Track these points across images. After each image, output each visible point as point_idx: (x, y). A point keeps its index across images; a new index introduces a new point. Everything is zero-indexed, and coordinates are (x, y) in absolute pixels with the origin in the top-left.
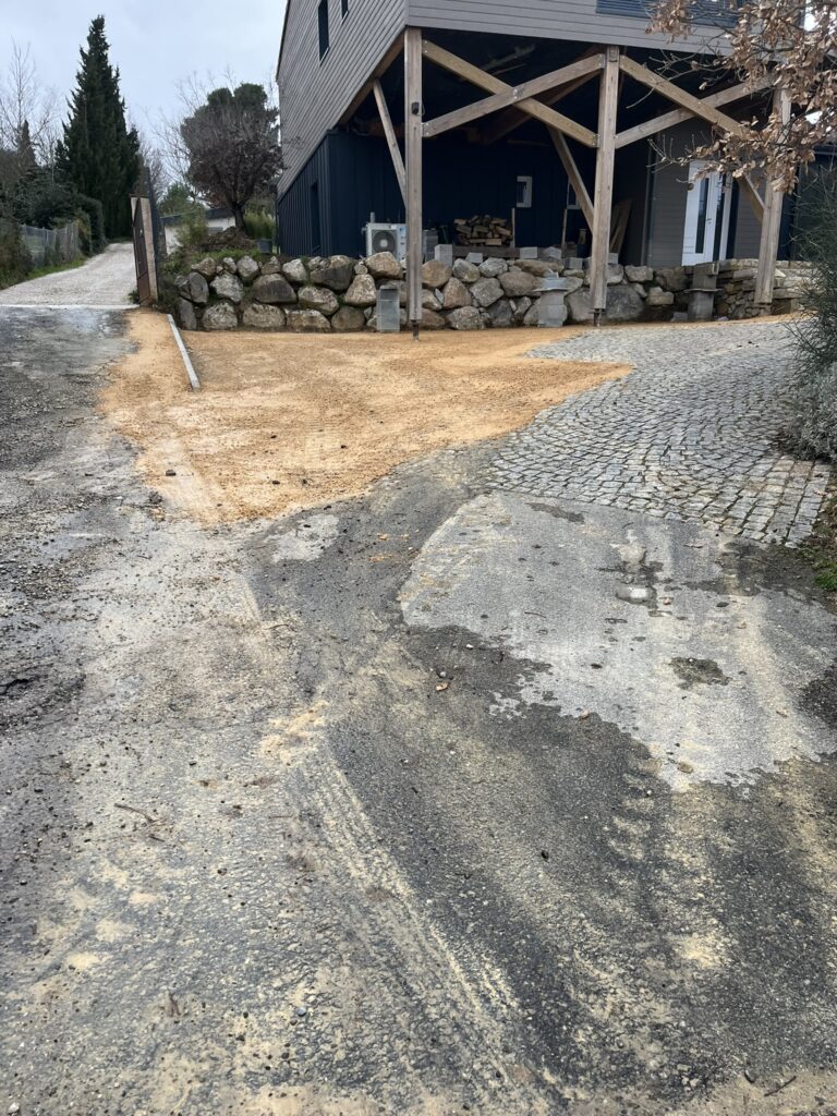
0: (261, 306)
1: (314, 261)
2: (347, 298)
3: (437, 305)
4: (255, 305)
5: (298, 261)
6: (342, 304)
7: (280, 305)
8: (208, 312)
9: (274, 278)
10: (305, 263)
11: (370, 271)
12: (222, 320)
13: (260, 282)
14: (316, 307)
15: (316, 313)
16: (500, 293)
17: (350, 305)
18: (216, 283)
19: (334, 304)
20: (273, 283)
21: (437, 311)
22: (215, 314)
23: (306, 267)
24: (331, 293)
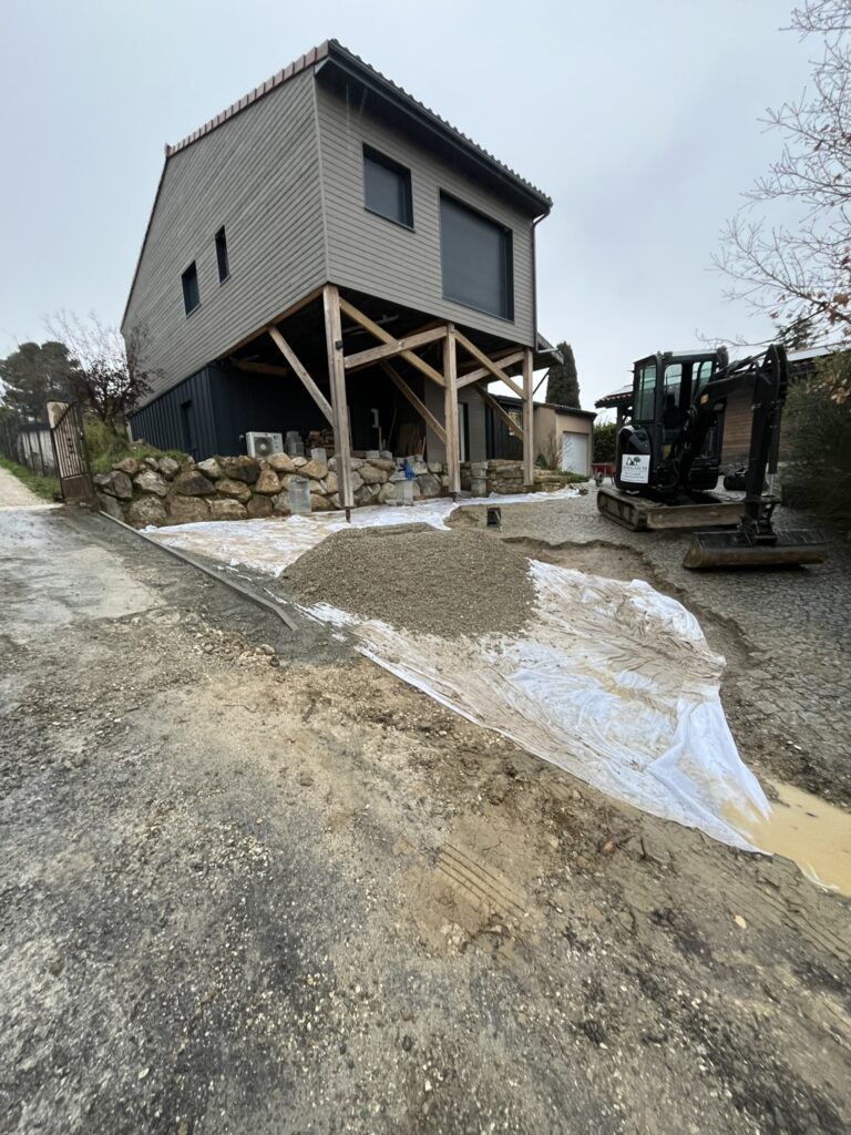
0: (187, 499)
1: (226, 460)
2: (258, 489)
3: (324, 492)
4: (181, 498)
5: (212, 461)
6: (254, 493)
7: (201, 496)
8: (135, 505)
9: (194, 474)
10: (218, 461)
11: (272, 468)
12: (151, 512)
13: (183, 478)
14: (234, 496)
15: (234, 501)
16: (362, 481)
17: (261, 493)
18: (140, 480)
19: (248, 494)
20: (194, 479)
21: (324, 496)
22: (142, 507)
23: (221, 465)
24: (245, 485)
